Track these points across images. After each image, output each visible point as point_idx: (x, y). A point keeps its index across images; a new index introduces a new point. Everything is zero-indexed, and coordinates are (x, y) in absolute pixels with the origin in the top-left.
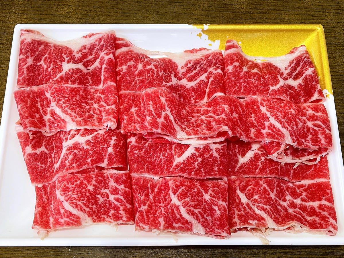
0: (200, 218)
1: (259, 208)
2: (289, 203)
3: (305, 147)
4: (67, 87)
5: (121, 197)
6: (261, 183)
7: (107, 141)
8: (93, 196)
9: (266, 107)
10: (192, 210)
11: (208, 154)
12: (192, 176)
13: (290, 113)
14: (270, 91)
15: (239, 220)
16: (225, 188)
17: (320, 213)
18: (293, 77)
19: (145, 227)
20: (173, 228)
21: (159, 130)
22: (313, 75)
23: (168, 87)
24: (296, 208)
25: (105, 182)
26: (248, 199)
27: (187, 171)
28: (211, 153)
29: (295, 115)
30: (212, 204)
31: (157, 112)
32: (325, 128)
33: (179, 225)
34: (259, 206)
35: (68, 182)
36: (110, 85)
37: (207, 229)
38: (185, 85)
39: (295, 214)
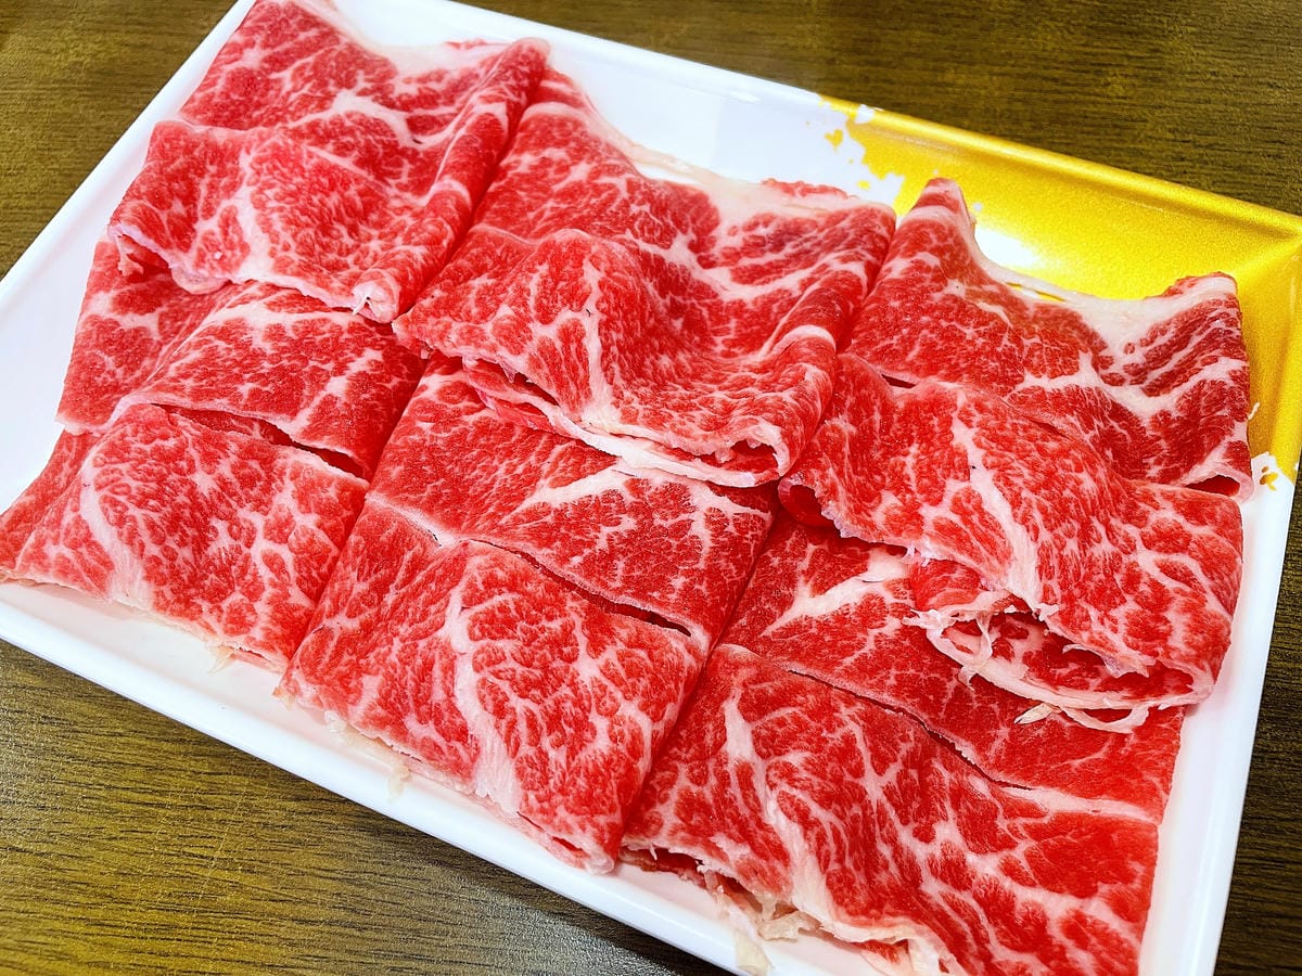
0: (524, 739)
1: (788, 804)
2: (938, 854)
3: (1092, 641)
4: (311, 155)
5: (287, 556)
6: (844, 712)
7: (342, 354)
8: (198, 514)
9: (976, 430)
10: (504, 693)
11: (669, 517)
12: (565, 571)
13: (1072, 483)
14: (1020, 387)
15: (678, 814)
16: (679, 668)
17: (1063, 949)
18: (1147, 383)
19: (303, 685)
20: (401, 733)
21: (519, 357)
22: (1231, 383)
23: (636, 252)
24: (965, 888)
25: (267, 490)
26: (759, 753)
27: (558, 543)
28: (683, 517)
29: (1093, 502)
30: (593, 701)
31: (545, 301)
32: (1208, 590)
33: (429, 731)
34: (791, 798)
35: (140, 429)
36: (446, 188)
37: (532, 796)
38: (716, 288)
39: (947, 908)
